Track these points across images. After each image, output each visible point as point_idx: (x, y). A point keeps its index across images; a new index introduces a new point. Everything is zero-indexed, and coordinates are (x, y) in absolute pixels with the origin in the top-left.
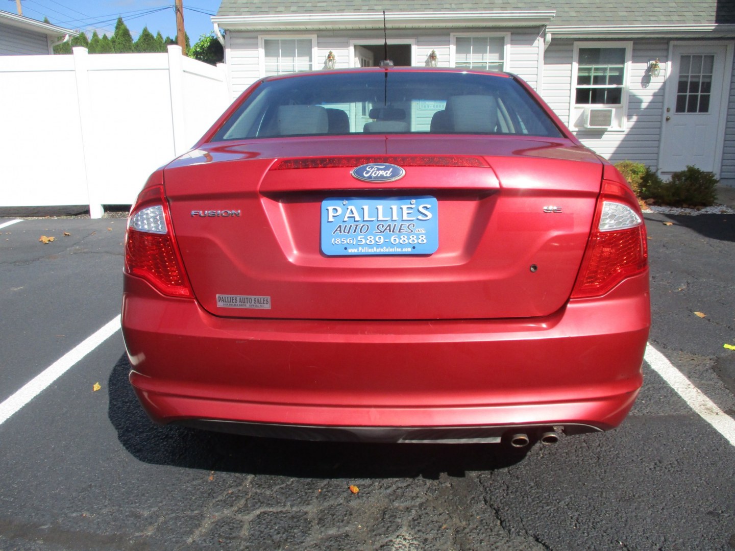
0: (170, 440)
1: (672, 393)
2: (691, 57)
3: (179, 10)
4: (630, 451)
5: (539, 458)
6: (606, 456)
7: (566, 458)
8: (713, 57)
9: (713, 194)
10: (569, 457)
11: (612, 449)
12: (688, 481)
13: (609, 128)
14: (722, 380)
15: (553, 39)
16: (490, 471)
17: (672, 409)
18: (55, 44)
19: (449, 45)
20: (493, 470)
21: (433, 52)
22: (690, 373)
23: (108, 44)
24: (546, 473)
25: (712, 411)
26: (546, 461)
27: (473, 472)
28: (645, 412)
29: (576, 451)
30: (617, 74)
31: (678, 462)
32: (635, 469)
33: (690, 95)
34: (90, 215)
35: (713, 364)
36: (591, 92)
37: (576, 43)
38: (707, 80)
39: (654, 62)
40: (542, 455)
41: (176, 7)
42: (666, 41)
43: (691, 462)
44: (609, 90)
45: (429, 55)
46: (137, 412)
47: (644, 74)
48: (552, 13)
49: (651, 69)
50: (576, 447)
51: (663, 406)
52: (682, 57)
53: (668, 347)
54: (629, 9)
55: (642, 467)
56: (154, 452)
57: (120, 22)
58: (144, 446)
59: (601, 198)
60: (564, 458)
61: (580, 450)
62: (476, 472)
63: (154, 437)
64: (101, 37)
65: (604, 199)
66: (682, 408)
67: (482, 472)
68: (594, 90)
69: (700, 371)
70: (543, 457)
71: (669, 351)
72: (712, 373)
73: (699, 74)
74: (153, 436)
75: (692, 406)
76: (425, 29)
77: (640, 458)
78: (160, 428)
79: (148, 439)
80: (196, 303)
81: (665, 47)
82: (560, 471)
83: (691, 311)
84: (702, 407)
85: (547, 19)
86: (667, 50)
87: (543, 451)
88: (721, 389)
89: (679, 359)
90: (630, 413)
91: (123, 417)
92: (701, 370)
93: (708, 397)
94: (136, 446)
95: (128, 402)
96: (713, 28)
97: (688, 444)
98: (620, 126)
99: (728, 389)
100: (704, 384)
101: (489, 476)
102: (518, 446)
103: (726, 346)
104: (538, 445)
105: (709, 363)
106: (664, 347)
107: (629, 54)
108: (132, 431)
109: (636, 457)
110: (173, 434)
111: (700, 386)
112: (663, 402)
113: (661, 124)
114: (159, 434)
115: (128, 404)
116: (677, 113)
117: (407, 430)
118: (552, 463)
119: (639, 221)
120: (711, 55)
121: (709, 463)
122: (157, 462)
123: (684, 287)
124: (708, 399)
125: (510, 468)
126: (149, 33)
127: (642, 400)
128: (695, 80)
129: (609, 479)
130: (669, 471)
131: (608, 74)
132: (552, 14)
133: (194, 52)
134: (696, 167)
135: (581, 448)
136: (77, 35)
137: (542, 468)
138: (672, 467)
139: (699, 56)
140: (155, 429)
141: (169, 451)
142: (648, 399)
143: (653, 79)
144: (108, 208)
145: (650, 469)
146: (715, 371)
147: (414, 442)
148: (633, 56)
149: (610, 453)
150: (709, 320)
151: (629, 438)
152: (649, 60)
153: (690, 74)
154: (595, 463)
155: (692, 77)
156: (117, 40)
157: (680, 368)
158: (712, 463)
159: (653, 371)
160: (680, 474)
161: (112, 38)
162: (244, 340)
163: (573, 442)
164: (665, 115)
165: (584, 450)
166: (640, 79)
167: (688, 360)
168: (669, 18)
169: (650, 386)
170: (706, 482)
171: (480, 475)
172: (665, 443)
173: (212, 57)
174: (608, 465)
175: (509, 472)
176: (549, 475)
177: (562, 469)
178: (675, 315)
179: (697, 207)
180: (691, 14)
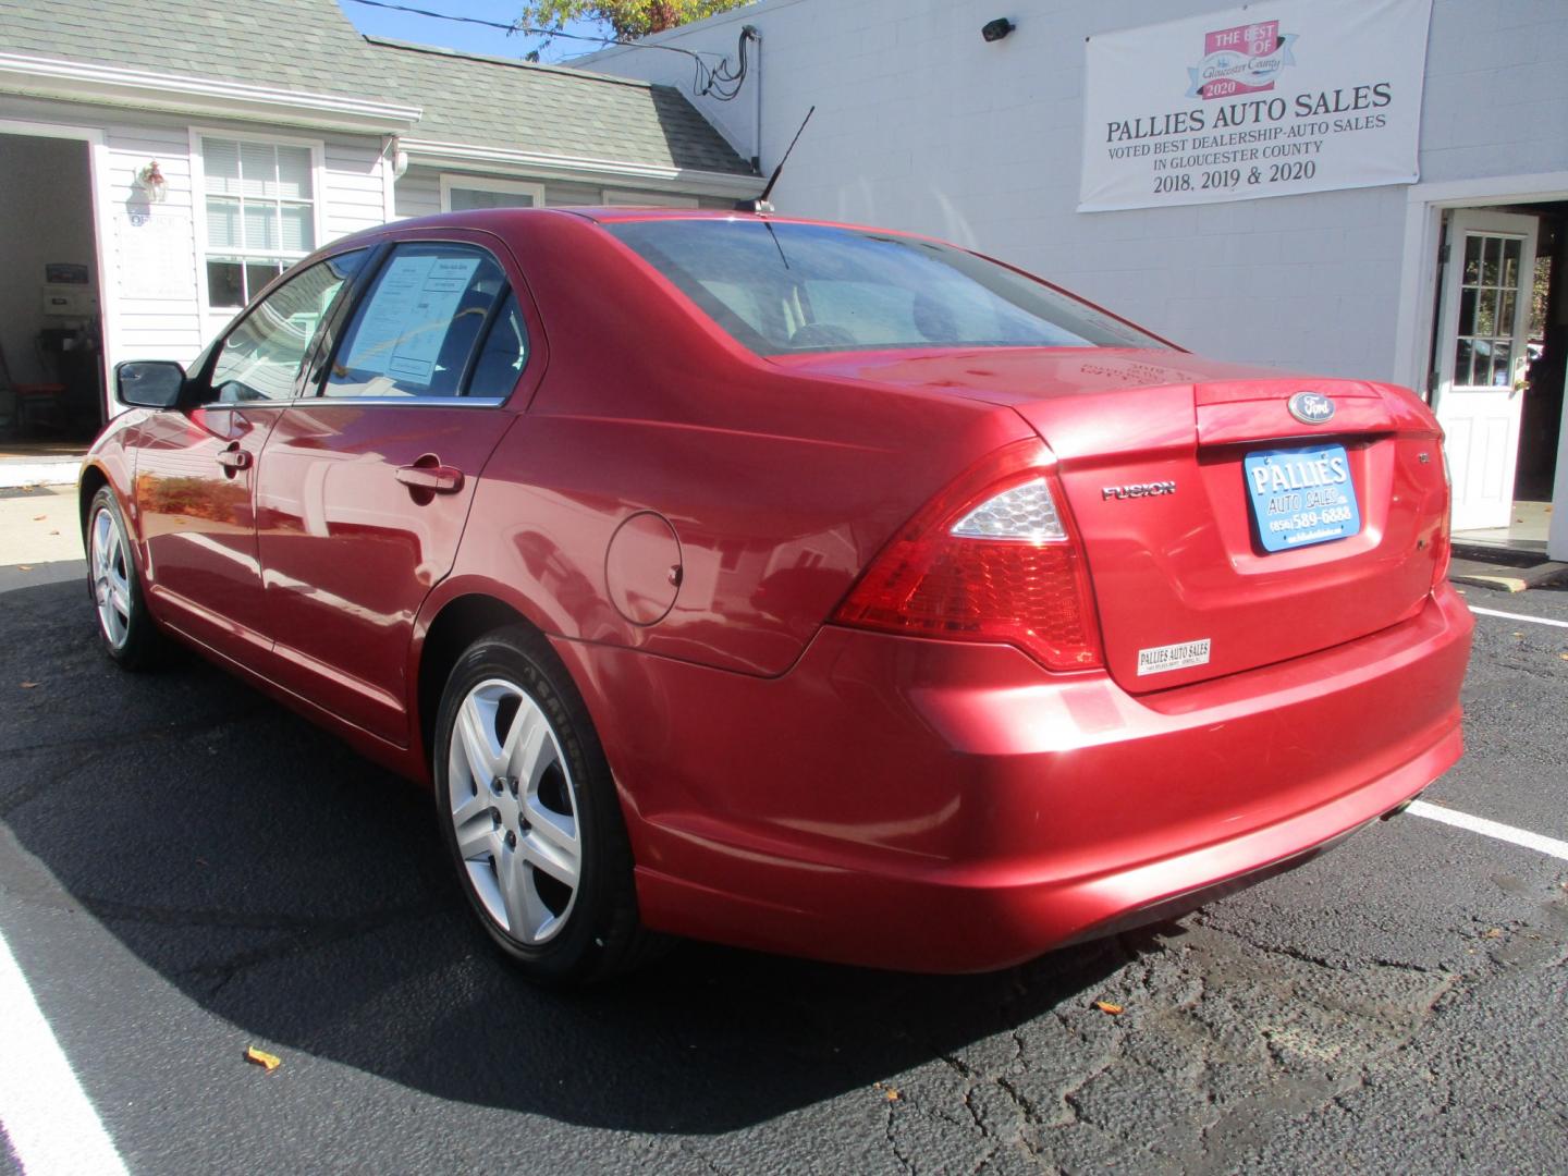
15: (410, 166)
19: (188, 153)
21: (154, 166)
37: (444, 177)
45: (139, 171)
48: (413, 111)
54: (532, 124)
76: (125, 108)
81: (596, 200)
85: (403, 123)
96: (675, 174)
132: (416, 115)
168: (602, 148)
180: (633, 145)
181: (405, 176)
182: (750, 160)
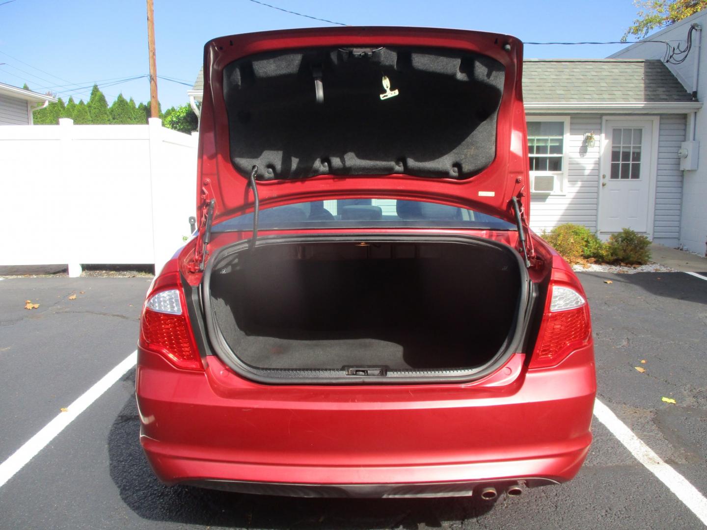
0: (166, 498)
1: (618, 444)
2: (622, 130)
3: (153, 79)
4: (584, 500)
5: (504, 508)
6: (563, 505)
7: (528, 508)
8: (641, 130)
9: (648, 253)
10: (530, 506)
11: (568, 498)
12: (635, 526)
13: (552, 193)
14: (662, 432)
16: (461, 521)
17: (619, 459)
18: (34, 110)
20: (463, 520)
22: (633, 426)
23: (84, 109)
24: (511, 521)
25: (654, 461)
26: (510, 511)
27: (446, 522)
28: (595, 463)
29: (536, 501)
30: (557, 144)
31: (626, 509)
32: (589, 516)
33: (622, 164)
34: (68, 274)
35: (653, 417)
36: (534, 160)
38: (637, 150)
39: (589, 134)
40: (506, 505)
41: (151, 76)
42: (599, 116)
43: (638, 509)
44: (550, 158)
46: (132, 471)
47: (581, 145)
49: (588, 140)
50: (536, 497)
51: (611, 457)
52: (614, 130)
53: (613, 401)
54: (566, 89)
55: (594, 514)
56: (152, 510)
57: (95, 90)
58: (142, 503)
59: (551, 284)
60: (526, 507)
61: (540, 499)
62: (449, 522)
63: (151, 495)
64: (77, 102)
65: (553, 284)
66: (627, 459)
67: (454, 522)
68: (537, 159)
69: (642, 424)
70: (507, 507)
71: (614, 405)
72: (652, 425)
73: (630, 145)
74: (149, 494)
75: (636, 456)
77: (593, 506)
78: (155, 486)
79: (146, 497)
80: (206, 375)
81: (599, 121)
82: (523, 520)
83: (632, 366)
84: (645, 456)
86: (601, 124)
87: (507, 501)
88: (661, 439)
89: (623, 412)
90: (583, 465)
91: (120, 476)
92: (643, 422)
93: (650, 448)
94: (135, 504)
95: (123, 461)
97: (634, 492)
98: (562, 191)
99: (667, 440)
100: (646, 435)
101: (460, 526)
102: (487, 499)
103: (664, 399)
104: (503, 496)
105: (650, 416)
106: (609, 401)
107: (567, 126)
108: (129, 489)
109: (589, 505)
110: (168, 492)
111: (642, 437)
112: (611, 453)
113: (598, 190)
114: (155, 492)
115: (123, 463)
116: (612, 180)
117: (391, 487)
118: (516, 512)
119: (583, 301)
120: (640, 128)
121: (653, 509)
122: (156, 519)
123: (625, 343)
124: (650, 450)
125: (479, 518)
126: (123, 99)
127: (592, 452)
128: (626, 150)
129: (567, 526)
130: (619, 517)
131: (549, 144)
133: (170, 121)
134: (631, 229)
135: (540, 498)
136: (56, 101)
137: (507, 517)
138: (621, 514)
139: (629, 129)
140: (151, 487)
141: (166, 508)
142: (597, 450)
143: (589, 149)
144: (86, 268)
145: (602, 516)
146: (655, 423)
147: (397, 496)
148: (571, 129)
149: (567, 502)
150: (648, 375)
151: (583, 487)
152: (587, 132)
153: (622, 145)
154: (554, 512)
155: (624, 147)
156: (93, 105)
157: (624, 419)
158: (656, 509)
159: (601, 424)
160: (628, 520)
161: (88, 103)
162: (250, 408)
163: (533, 492)
164: (602, 181)
165: (543, 499)
166: (578, 150)
167: (631, 412)
168: (601, 97)
169: (598, 438)
170: (651, 527)
171: (452, 525)
172: (614, 491)
173: (187, 126)
174: (565, 513)
175: (477, 522)
176: (513, 524)
177: (525, 517)
178: (617, 370)
179: (634, 266)
180: (620, 93)
182: (692, 93)
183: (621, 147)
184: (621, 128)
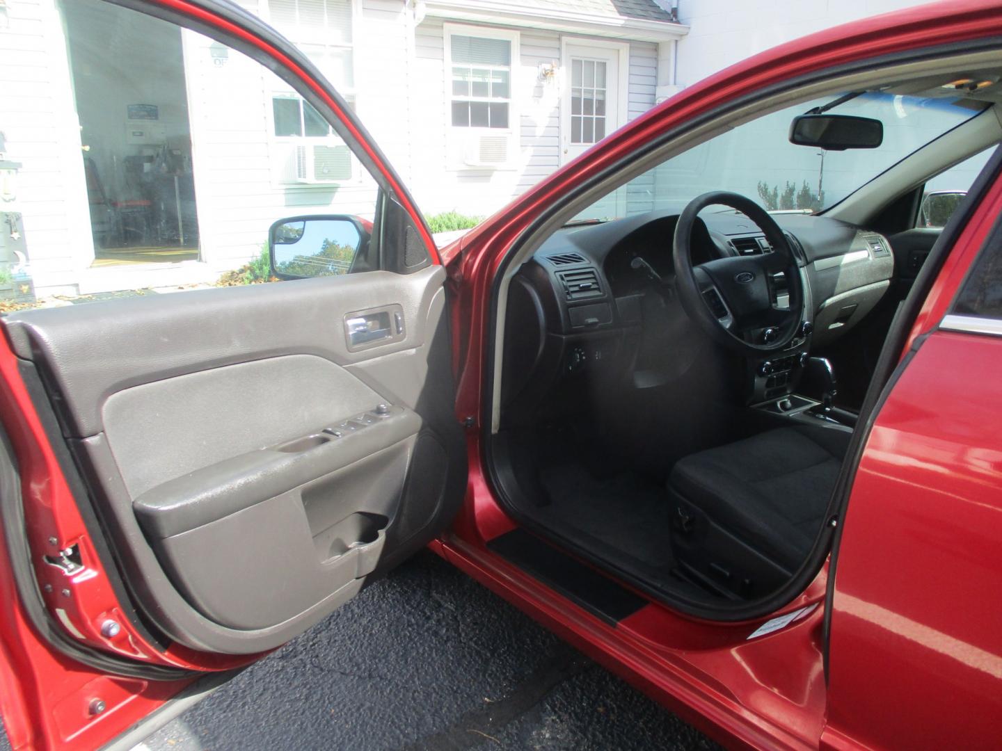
2: (583, 63)
8: (605, 64)
30: (502, 81)
33: (584, 118)
36: (469, 108)
37: (446, 25)
38: (601, 98)
42: (557, 36)
44: (493, 105)
49: (545, 76)
52: (574, 61)
68: (474, 105)
73: (592, 88)
81: (555, 44)
86: (560, 49)
96: (623, 22)
107: (515, 50)
113: (560, 160)
116: (573, 144)
120: (603, 61)
128: (589, 96)
131: (491, 80)
139: (590, 62)
143: (546, 92)
148: (522, 55)
152: (541, 63)
153: (595, 89)
155: (586, 91)
164: (562, 146)
166: (531, 91)
181: (421, 25)
182: (670, 12)
183: (583, 91)
184: (581, 59)
